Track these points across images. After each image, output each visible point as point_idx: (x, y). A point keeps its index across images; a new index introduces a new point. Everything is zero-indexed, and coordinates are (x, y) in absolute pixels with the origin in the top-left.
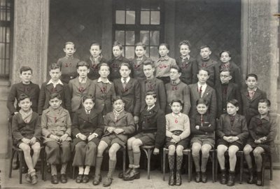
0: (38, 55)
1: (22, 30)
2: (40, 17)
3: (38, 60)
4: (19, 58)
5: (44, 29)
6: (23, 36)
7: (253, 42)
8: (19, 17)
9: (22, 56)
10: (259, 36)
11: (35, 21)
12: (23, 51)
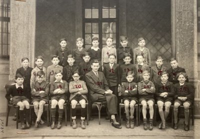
0: (28, 42)
1: (16, 24)
2: (29, 15)
3: (28, 46)
4: (15, 44)
5: (32, 23)
6: (17, 29)
7: (179, 29)
8: (13, 15)
9: (16, 43)
10: (184, 25)
11: (26, 18)
12: (17, 39)
